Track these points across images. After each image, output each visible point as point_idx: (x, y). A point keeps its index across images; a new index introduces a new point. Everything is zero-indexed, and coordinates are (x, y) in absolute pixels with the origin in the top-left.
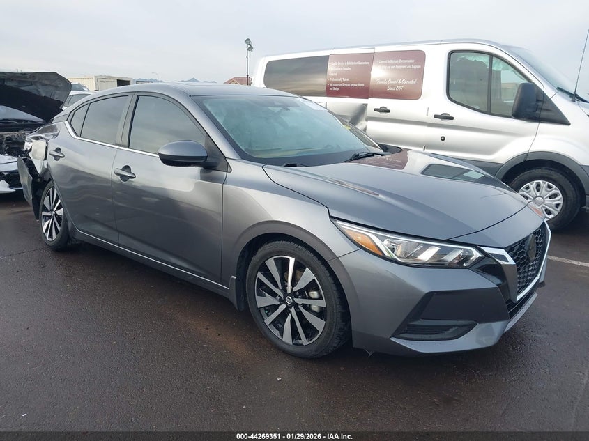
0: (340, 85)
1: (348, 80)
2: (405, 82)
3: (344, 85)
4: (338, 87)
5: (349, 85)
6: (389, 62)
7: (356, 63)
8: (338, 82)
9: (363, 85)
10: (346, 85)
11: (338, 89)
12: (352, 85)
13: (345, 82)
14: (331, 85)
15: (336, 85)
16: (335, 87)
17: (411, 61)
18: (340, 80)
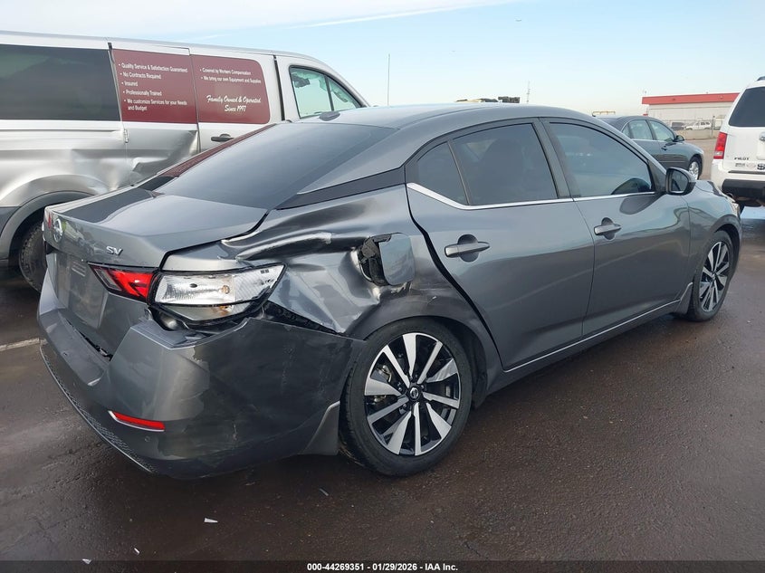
0: (148, 102)
1: (160, 94)
2: (248, 101)
3: (154, 102)
4: (144, 105)
5: (162, 102)
6: (217, 71)
7: (166, 69)
8: (143, 97)
9: (185, 103)
10: (158, 102)
11: (145, 108)
12: (167, 103)
13: (156, 98)
14: (129, 101)
15: (139, 102)
16: (139, 105)
17: (246, 73)
18: (146, 93)
